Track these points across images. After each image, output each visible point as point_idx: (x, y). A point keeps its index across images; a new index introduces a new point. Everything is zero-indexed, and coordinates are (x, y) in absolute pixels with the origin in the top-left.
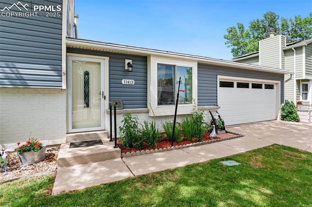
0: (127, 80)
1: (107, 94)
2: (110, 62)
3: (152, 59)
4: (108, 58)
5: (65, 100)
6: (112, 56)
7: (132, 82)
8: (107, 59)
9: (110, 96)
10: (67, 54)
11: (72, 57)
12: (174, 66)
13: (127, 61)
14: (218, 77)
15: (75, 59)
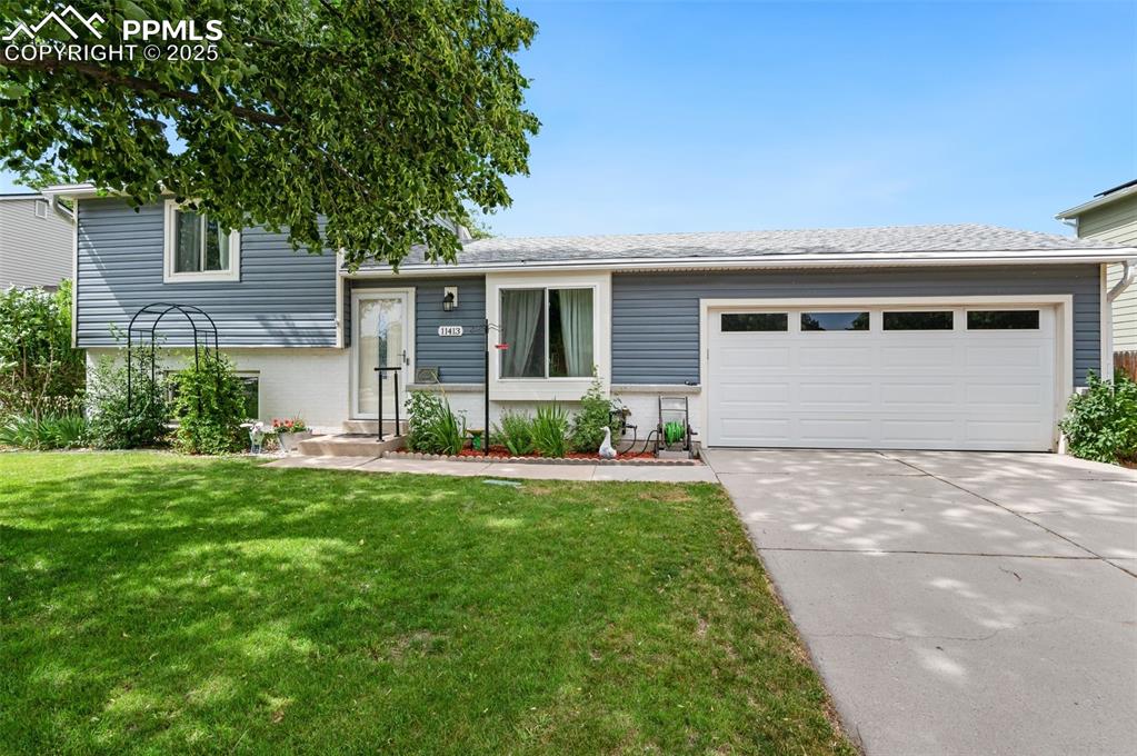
0: (449, 328)
1: (411, 355)
2: (417, 296)
3: (488, 282)
4: (414, 289)
5: (347, 365)
6: (419, 284)
7: (458, 330)
8: (412, 291)
9: (417, 359)
10: (353, 291)
11: (359, 294)
12: (543, 290)
13: (447, 290)
14: (705, 303)
15: (363, 297)
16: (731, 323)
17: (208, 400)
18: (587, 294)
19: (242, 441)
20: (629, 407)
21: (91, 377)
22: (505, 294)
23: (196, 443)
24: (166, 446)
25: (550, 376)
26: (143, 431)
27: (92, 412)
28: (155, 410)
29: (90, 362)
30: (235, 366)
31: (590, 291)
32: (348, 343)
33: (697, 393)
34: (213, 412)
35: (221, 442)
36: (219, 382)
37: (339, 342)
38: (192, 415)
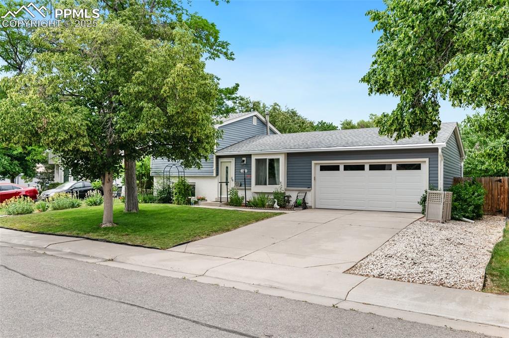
2: (235, 161)
3: (252, 156)
5: (217, 181)
6: (236, 157)
7: (246, 171)
8: (234, 159)
9: (235, 179)
10: (219, 159)
11: (221, 160)
12: (266, 159)
13: (243, 159)
14: (313, 162)
15: (222, 161)
16: (323, 168)
17: (182, 190)
18: (278, 160)
19: (189, 202)
20: (290, 195)
21: (155, 184)
22: (257, 160)
23: (178, 202)
24: (171, 203)
25: (269, 185)
26: (166, 198)
27: (155, 194)
28: (169, 193)
29: (155, 180)
30: (189, 181)
31: (279, 159)
32: (217, 174)
33: (310, 191)
34: (183, 194)
35: (184, 202)
36: (184, 185)
37: (215, 175)
38: (178, 194)
